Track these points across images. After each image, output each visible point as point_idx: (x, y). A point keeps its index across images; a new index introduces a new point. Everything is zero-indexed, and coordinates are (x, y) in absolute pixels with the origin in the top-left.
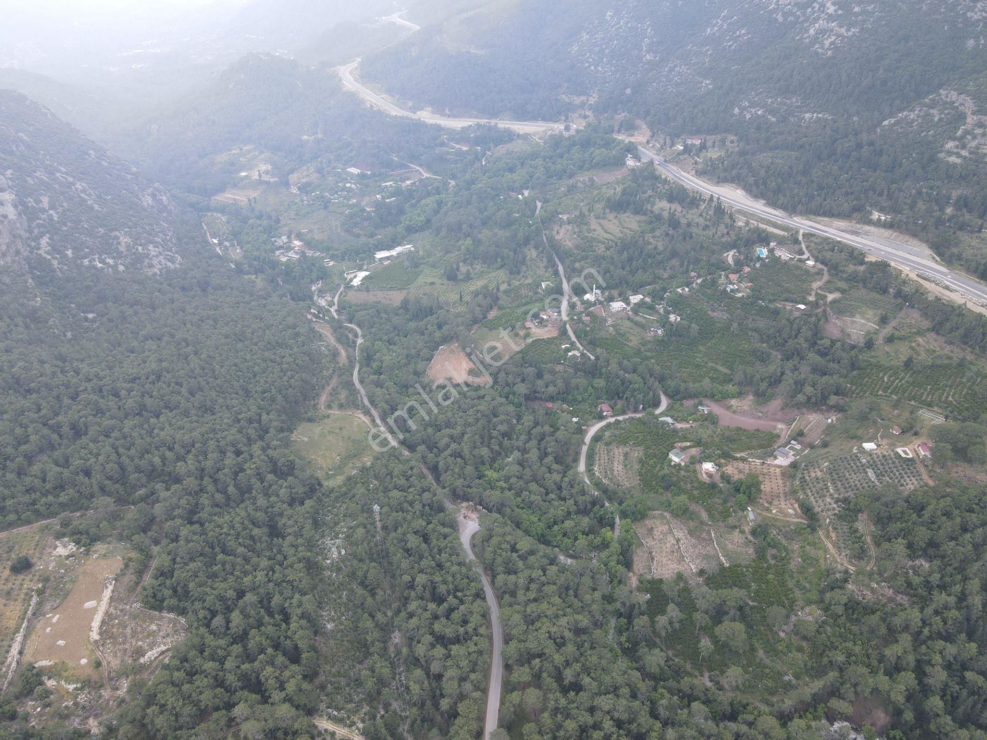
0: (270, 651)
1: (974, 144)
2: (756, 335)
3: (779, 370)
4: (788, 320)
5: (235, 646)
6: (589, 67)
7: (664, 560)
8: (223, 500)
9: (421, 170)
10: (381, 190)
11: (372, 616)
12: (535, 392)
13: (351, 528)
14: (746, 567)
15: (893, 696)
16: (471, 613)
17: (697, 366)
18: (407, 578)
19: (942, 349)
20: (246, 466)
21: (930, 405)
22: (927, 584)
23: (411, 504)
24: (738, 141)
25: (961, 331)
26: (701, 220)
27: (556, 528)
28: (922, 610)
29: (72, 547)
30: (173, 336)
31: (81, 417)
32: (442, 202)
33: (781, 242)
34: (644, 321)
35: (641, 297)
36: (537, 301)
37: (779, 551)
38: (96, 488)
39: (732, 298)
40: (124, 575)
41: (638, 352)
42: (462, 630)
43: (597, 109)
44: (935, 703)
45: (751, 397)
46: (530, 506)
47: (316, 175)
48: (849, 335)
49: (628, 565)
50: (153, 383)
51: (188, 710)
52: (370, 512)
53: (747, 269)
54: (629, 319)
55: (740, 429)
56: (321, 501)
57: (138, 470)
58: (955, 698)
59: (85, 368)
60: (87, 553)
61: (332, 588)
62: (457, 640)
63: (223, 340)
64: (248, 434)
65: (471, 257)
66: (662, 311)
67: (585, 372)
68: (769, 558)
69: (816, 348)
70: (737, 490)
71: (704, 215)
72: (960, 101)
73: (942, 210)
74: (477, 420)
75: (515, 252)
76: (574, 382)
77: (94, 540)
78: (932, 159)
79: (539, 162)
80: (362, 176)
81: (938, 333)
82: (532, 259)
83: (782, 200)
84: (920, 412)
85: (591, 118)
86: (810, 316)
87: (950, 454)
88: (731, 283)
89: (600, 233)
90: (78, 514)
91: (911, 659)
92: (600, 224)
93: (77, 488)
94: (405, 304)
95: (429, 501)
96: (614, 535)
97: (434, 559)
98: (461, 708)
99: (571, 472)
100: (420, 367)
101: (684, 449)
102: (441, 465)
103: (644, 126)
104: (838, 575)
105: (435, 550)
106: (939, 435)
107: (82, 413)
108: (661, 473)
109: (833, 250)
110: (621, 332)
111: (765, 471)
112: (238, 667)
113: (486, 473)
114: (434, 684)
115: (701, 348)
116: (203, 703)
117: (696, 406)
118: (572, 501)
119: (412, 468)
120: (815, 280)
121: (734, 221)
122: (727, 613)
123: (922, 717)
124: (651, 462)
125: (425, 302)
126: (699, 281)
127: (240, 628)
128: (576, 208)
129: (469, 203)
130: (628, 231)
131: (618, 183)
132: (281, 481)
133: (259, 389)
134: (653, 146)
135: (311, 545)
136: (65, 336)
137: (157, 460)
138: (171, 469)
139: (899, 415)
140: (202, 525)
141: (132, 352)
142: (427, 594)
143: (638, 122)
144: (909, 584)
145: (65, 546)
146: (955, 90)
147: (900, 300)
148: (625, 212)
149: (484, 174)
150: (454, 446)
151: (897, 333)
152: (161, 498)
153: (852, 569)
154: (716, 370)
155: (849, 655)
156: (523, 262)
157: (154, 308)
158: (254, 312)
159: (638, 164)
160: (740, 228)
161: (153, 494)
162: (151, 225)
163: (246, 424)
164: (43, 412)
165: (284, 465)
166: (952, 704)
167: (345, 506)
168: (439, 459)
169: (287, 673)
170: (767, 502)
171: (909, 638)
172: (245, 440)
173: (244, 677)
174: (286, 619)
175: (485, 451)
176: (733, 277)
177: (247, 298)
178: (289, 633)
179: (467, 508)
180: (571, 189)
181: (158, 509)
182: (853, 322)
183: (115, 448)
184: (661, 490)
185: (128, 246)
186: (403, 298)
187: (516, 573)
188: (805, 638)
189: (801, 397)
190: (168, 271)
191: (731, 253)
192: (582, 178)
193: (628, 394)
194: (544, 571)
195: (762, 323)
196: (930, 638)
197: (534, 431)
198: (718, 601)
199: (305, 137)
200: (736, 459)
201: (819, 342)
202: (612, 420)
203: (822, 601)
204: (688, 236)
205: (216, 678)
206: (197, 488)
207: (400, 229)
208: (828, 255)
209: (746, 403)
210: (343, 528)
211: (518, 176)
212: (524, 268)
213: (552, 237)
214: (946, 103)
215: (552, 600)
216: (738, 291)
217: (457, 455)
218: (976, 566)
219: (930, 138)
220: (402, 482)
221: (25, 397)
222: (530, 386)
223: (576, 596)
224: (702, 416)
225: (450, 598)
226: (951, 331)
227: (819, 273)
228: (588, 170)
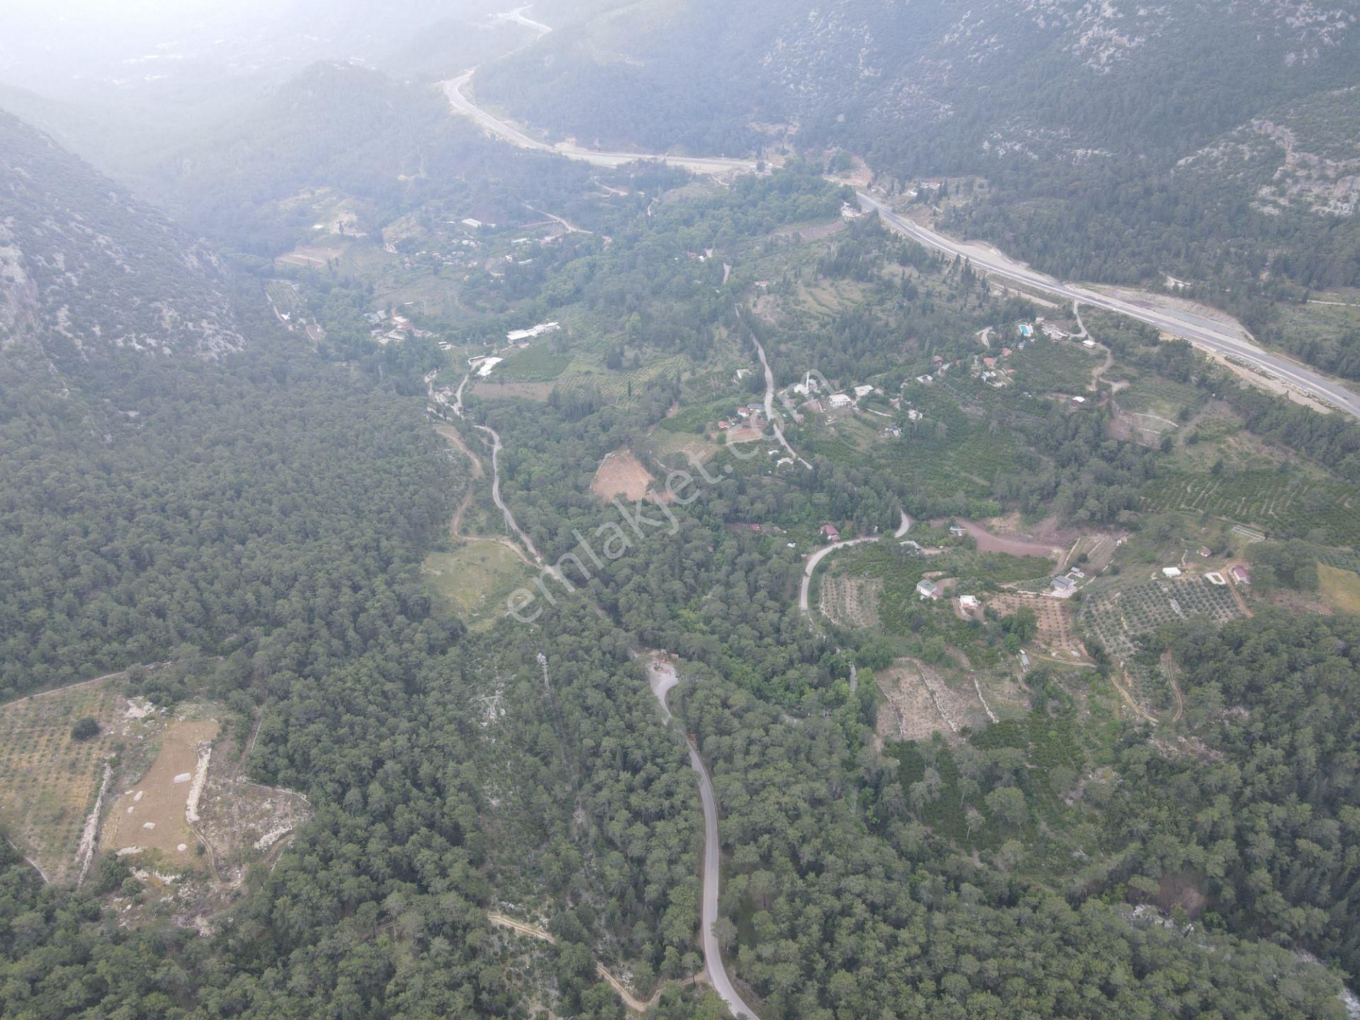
0: (424, 830)
1: (1295, 190)
2: (1022, 436)
3: (1053, 479)
4: (1063, 416)
5: (377, 825)
6: (787, 84)
7: (916, 718)
8: (342, 648)
9: (564, 222)
10: (512, 249)
11: (548, 789)
12: (737, 511)
13: (511, 682)
14: (1021, 723)
15: (1209, 868)
16: (677, 782)
17: (947, 476)
18: (589, 742)
19: (1259, 451)
20: (368, 605)
21: (1245, 521)
22: (1248, 737)
23: (588, 650)
24: (990, 186)
25: (1283, 428)
26: (945, 289)
27: (776, 680)
28: (1242, 767)
29: (149, 708)
30: (250, 440)
31: (143, 543)
32: (595, 265)
33: (1050, 316)
34: (874, 419)
35: (870, 388)
36: (731, 394)
37: (1062, 702)
38: (173, 633)
39: (989, 389)
40: (223, 740)
41: (869, 460)
42: (666, 803)
43: (798, 141)
44: (1262, 876)
45: (1017, 515)
46: (740, 652)
47: (419, 229)
48: (1140, 435)
49: (871, 722)
50: (231, 499)
51: (326, 902)
52: (532, 662)
53: (1007, 352)
54: (855, 416)
55: (1006, 555)
56: (466, 650)
57: (227, 609)
58: (1285, 873)
59: (138, 480)
60: (171, 714)
61: (494, 757)
62: (660, 816)
63: (318, 445)
64: (364, 565)
65: (638, 337)
66: (898, 406)
67: (801, 485)
68: (1049, 710)
69: (1099, 451)
70: (1007, 629)
71: (949, 281)
72: (1278, 133)
73: (1255, 274)
74: (665, 546)
75: (699, 331)
76: (787, 497)
77: (178, 698)
78: (1243, 209)
79: (725, 211)
80: (484, 230)
81: (1253, 432)
82: (721, 340)
83: (1049, 262)
84: (1234, 529)
85: (792, 154)
86: (1091, 411)
87: (1273, 578)
88: (987, 369)
89: (811, 305)
90: (152, 666)
91: (1230, 824)
92: (811, 293)
93: (148, 633)
94: (554, 400)
95: (611, 648)
96: (850, 688)
97: (622, 718)
98: (673, 895)
99: (792, 609)
100: (581, 480)
101: (935, 580)
102: (622, 601)
103: (864, 165)
104: (1136, 729)
105: (624, 707)
106: (1258, 555)
107: (144, 538)
108: (908, 610)
109: (1117, 327)
110: (846, 433)
111: (1040, 605)
112: (385, 851)
113: (680, 612)
114: (636, 870)
115: (951, 454)
116: (346, 893)
117: (947, 527)
118: (795, 646)
119: (584, 607)
120: (1095, 366)
121: (988, 290)
122: (1000, 778)
123: (1245, 896)
124: (894, 597)
125: (582, 396)
126: (946, 367)
127: (383, 804)
128: (777, 272)
129: (633, 267)
130: (848, 303)
131: (831, 240)
132: (414, 624)
133: (374, 508)
134: (877, 191)
135: (460, 702)
136: (104, 440)
137: (250, 597)
138: (268, 608)
139: (1207, 534)
140: (318, 679)
141: (198, 460)
142: (619, 761)
143: (856, 160)
144: (1226, 737)
145: (140, 706)
146: (1271, 119)
147: (1204, 391)
148: (844, 278)
149: (650, 229)
150: (637, 578)
151: (1201, 433)
152: (261, 645)
153: (1153, 721)
154: (971, 482)
155: (1154, 823)
156: (710, 343)
157: (218, 405)
158: (353, 410)
159: (858, 215)
160: (996, 298)
161: (247, 640)
162: (200, 293)
163: (361, 553)
164: (92, 537)
165: (416, 603)
166: (1282, 879)
167: (499, 656)
168: (619, 595)
169: (448, 857)
170: (1045, 643)
171: (1227, 799)
172: (362, 571)
173: (394, 864)
174: (440, 791)
175: (677, 585)
176: (990, 362)
177: (341, 391)
178: (446, 809)
179: (659, 657)
180: (770, 248)
181: (260, 658)
182: (1145, 419)
183: (195, 583)
184: (908, 632)
185: (174, 323)
186: (550, 391)
187: (729, 734)
188: (1098, 805)
189: (1082, 513)
190: (231, 355)
191: (986, 331)
192: (784, 233)
193: (858, 512)
194: (767, 730)
195: (1029, 421)
196: (1253, 800)
197: (737, 561)
198: (989, 763)
199: (402, 177)
200: (1003, 591)
201: (1103, 444)
202: (840, 545)
203: (1118, 760)
204: (927, 309)
205: (357, 864)
206: (306, 633)
207: (540, 300)
208: (1112, 333)
209: (1012, 522)
210: (499, 682)
211: (699, 230)
212: (711, 352)
213: (748, 310)
214: (1260, 136)
215: (780, 764)
216: (996, 379)
217: (641, 589)
218: (1308, 712)
219: (1239, 183)
220: (574, 623)
221: (64, 517)
222: (730, 503)
223: (808, 760)
224: (955, 539)
225: (649, 765)
226: (1271, 427)
227: (1101, 356)
228: (790, 223)
